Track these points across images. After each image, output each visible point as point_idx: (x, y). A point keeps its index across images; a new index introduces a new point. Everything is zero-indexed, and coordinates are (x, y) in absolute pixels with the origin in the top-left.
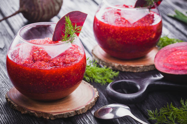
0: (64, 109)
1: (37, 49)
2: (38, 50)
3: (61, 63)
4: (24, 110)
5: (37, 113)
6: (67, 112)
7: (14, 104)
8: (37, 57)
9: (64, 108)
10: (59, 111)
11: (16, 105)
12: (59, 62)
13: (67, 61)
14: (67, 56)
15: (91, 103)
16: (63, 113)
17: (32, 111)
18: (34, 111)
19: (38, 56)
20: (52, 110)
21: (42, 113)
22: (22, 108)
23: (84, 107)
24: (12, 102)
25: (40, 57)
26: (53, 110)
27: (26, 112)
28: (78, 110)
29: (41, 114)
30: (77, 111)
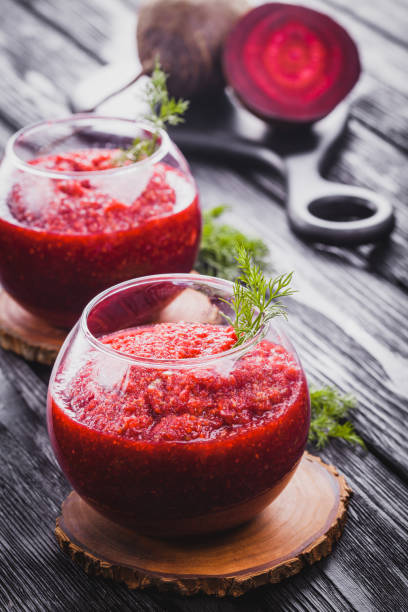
0: (264, 556)
1: (154, 374)
2: (159, 376)
3: (245, 411)
4: (137, 576)
5: (183, 581)
6: (279, 565)
7: (96, 559)
8: (162, 403)
9: (263, 553)
10: (250, 564)
11: (104, 564)
12: (237, 410)
13: (261, 401)
14: (255, 385)
15: (339, 520)
16: (267, 570)
17: (166, 575)
18: (175, 576)
19: (164, 398)
20: (226, 564)
21: (202, 579)
22: (127, 570)
23: (323, 538)
24: (87, 554)
25: (173, 403)
26: (231, 562)
27: (146, 582)
28: (308, 551)
29: (199, 583)
30: (307, 554)
